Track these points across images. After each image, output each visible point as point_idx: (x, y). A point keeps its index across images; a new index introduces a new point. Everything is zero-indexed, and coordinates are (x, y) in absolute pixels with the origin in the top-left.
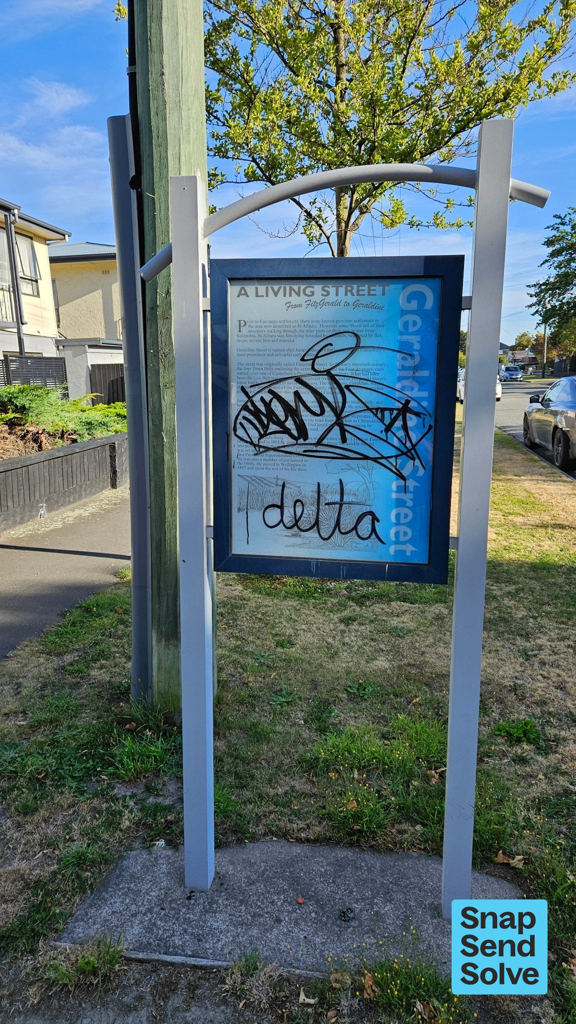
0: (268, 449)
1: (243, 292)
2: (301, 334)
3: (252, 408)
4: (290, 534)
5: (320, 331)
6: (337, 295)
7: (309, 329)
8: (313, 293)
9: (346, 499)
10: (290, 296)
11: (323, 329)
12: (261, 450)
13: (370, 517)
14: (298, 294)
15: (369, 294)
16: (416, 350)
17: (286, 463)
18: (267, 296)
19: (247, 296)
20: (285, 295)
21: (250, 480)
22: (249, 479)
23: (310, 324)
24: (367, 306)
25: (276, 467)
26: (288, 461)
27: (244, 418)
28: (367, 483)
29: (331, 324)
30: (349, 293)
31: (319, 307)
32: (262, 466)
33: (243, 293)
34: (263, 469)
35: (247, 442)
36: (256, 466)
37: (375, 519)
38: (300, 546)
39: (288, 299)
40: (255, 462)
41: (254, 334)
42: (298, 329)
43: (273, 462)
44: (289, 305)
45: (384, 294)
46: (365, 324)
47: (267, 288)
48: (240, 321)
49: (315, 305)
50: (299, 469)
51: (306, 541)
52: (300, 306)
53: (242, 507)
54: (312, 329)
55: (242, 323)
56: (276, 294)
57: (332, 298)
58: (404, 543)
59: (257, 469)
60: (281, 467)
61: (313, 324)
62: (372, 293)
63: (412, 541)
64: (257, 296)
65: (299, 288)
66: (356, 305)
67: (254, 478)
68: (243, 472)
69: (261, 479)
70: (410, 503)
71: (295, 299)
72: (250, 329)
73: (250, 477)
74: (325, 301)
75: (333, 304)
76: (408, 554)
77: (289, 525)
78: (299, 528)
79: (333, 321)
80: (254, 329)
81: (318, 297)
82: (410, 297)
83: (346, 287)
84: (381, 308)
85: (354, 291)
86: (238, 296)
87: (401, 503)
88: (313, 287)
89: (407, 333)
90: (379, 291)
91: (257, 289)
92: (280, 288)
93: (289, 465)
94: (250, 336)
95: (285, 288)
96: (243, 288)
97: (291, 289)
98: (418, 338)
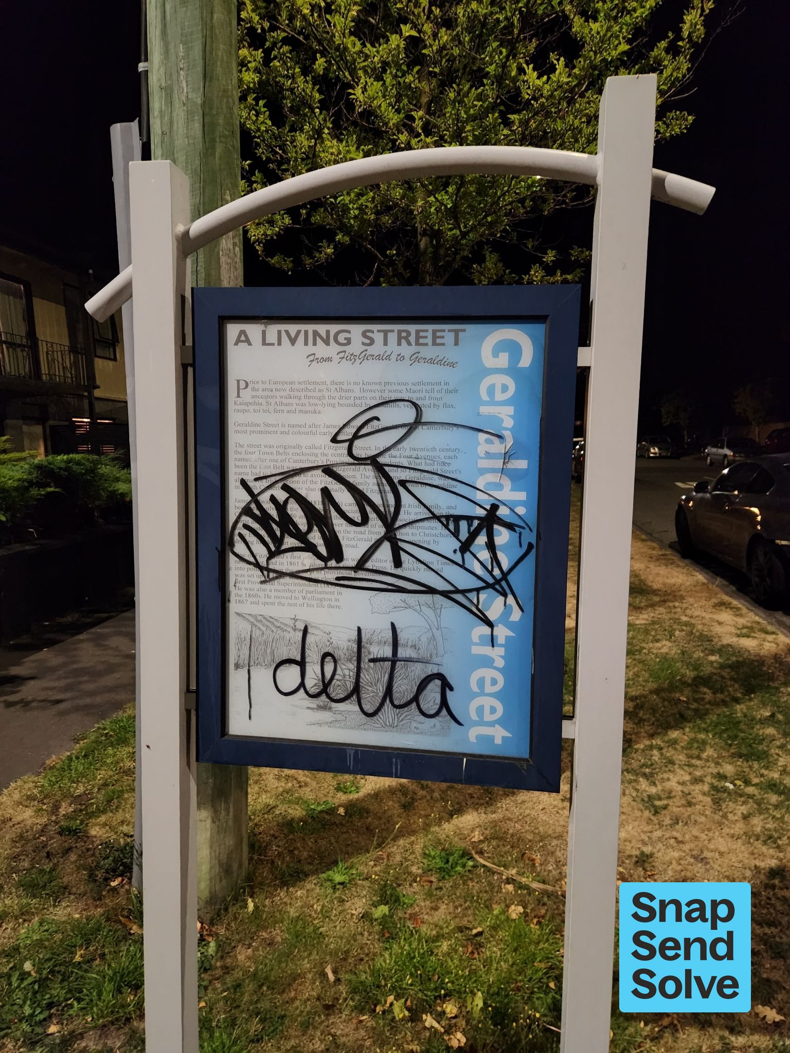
0: (281, 574)
2: (332, 401)
3: (257, 512)
4: (315, 706)
5: (360, 398)
6: (386, 344)
7: (343, 394)
8: (349, 341)
9: (402, 653)
10: (315, 344)
11: (365, 394)
12: (272, 575)
13: (438, 682)
14: (327, 342)
15: (434, 343)
16: (506, 429)
17: (309, 595)
18: (279, 344)
19: (250, 344)
20: (306, 343)
21: (256, 621)
22: (252, 620)
23: (345, 387)
24: (432, 361)
25: (293, 601)
26: (311, 592)
27: (246, 527)
28: (434, 630)
29: (377, 387)
30: (403, 341)
31: (358, 361)
32: (271, 600)
33: (244, 339)
34: (273, 604)
35: (249, 563)
36: (263, 600)
37: (446, 685)
38: (330, 724)
39: (310, 349)
40: (262, 594)
41: (261, 400)
42: (326, 394)
43: (289, 595)
44: (313, 359)
45: (456, 343)
46: (429, 388)
47: (279, 332)
48: (238, 381)
49: (352, 358)
50: (330, 606)
51: (339, 717)
52: (329, 359)
53: (241, 662)
54: (348, 394)
55: (242, 385)
56: (293, 341)
57: (378, 348)
58: (492, 724)
59: (265, 604)
60: (301, 601)
61: (349, 387)
62: (438, 341)
63: (502, 722)
64: (264, 343)
65: (328, 332)
66: (416, 359)
67: (259, 618)
68: (245, 609)
69: (271, 620)
70: (500, 663)
71: (321, 350)
72: (255, 393)
73: (255, 617)
74: (368, 353)
75: (379, 358)
76: (498, 741)
77: (313, 691)
78: (328, 696)
79: (380, 383)
80: (260, 393)
81: (357, 346)
82: (498, 349)
83: (400, 332)
84: (452, 365)
85: (412, 339)
86: (236, 344)
87: (487, 662)
88: (349, 332)
89: (493, 402)
90: (449, 338)
91: (264, 333)
92: (299, 332)
93: (313, 598)
94: (255, 404)
95: (306, 332)
96: (243, 332)
97: (316, 333)
98: (510, 410)
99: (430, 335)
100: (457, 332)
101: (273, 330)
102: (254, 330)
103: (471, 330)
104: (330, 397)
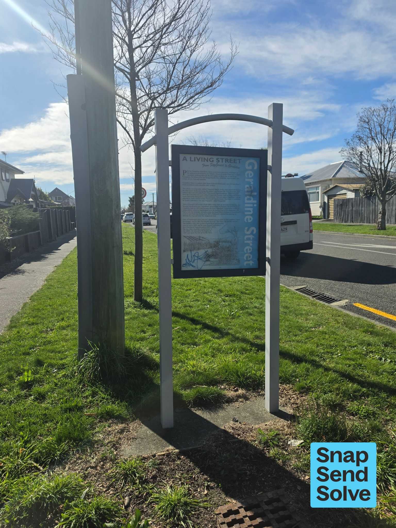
4: (205, 260)
5: (216, 176)
6: (222, 162)
7: (212, 175)
8: (213, 161)
10: (204, 161)
14: (207, 161)
15: (234, 162)
16: (252, 185)
18: (195, 161)
19: (187, 161)
20: (202, 161)
24: (234, 167)
25: (199, 232)
26: (204, 229)
28: (235, 237)
29: (220, 173)
30: (227, 162)
31: (216, 166)
32: (193, 232)
33: (185, 159)
38: (209, 265)
39: (203, 163)
40: (191, 230)
41: (190, 176)
42: (207, 175)
43: (198, 230)
44: (204, 165)
45: (240, 163)
46: (233, 174)
47: (195, 158)
48: (184, 171)
49: (214, 165)
50: (209, 233)
51: (212, 263)
52: (208, 166)
53: (185, 250)
55: (185, 172)
56: (198, 160)
57: (220, 163)
58: (249, 260)
59: (191, 233)
60: (201, 232)
61: (213, 173)
62: (236, 162)
63: (252, 260)
64: (191, 160)
65: (208, 158)
66: (230, 166)
68: (186, 235)
69: (194, 237)
70: (251, 245)
71: (206, 163)
72: (188, 174)
73: (189, 237)
74: (218, 164)
75: (221, 165)
76: (251, 265)
80: (190, 174)
81: (215, 163)
82: (249, 164)
83: (226, 159)
84: (239, 168)
85: (229, 161)
86: (183, 160)
87: (248, 245)
88: (213, 158)
89: (248, 178)
90: (238, 161)
91: (191, 157)
92: (200, 158)
93: (204, 231)
94: (188, 177)
95: (202, 158)
96: (185, 157)
97: (204, 159)
98: (252, 180)
99: (233, 160)
100: (239, 160)
101: (193, 156)
102: (188, 156)
103: (243, 159)
104: (209, 176)
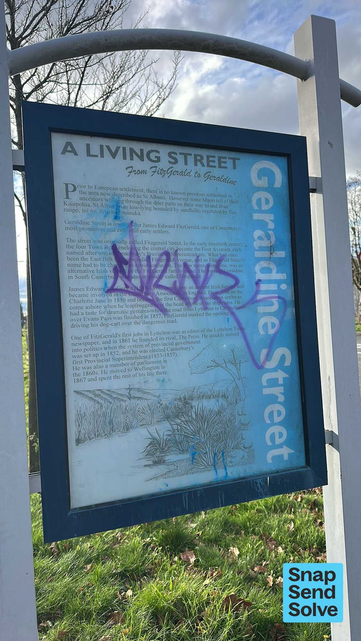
1: (69, 148)
2: (148, 206)
4: (151, 463)
5: (170, 204)
6: (186, 163)
7: (157, 200)
8: (158, 160)
10: (132, 159)
11: (174, 201)
14: (141, 158)
15: (220, 167)
16: (270, 230)
17: (140, 366)
18: (102, 156)
19: (76, 154)
20: (125, 158)
21: (94, 395)
22: (91, 395)
24: (219, 179)
25: (127, 373)
26: (142, 363)
28: (236, 380)
29: (182, 196)
30: (198, 163)
31: (166, 176)
32: (109, 375)
34: (110, 378)
35: (85, 344)
36: (100, 376)
38: (165, 475)
39: (128, 162)
40: (98, 371)
41: (88, 202)
42: (144, 200)
43: (123, 368)
44: (131, 170)
45: (234, 167)
46: (219, 198)
48: (67, 185)
49: (162, 172)
50: (158, 373)
51: (172, 468)
52: (144, 172)
53: (82, 437)
54: (161, 201)
55: (71, 188)
57: (181, 166)
58: (280, 446)
59: (101, 379)
60: (134, 372)
61: (160, 195)
63: (287, 443)
64: (89, 154)
65: (142, 151)
66: (208, 176)
67: (97, 392)
69: (110, 393)
70: (281, 398)
71: (137, 164)
72: (82, 196)
73: (93, 392)
74: (174, 169)
75: (182, 173)
76: (286, 458)
79: (184, 193)
80: (88, 196)
82: (262, 173)
83: (196, 156)
84: (233, 183)
86: (63, 153)
89: (261, 211)
90: (229, 163)
91: (88, 146)
92: (118, 148)
93: (144, 368)
94: (83, 204)
95: (124, 149)
96: (69, 144)
97: (132, 151)
98: (272, 217)
100: (234, 160)
101: (96, 143)
102: (80, 142)
103: (244, 158)
104: (147, 202)
